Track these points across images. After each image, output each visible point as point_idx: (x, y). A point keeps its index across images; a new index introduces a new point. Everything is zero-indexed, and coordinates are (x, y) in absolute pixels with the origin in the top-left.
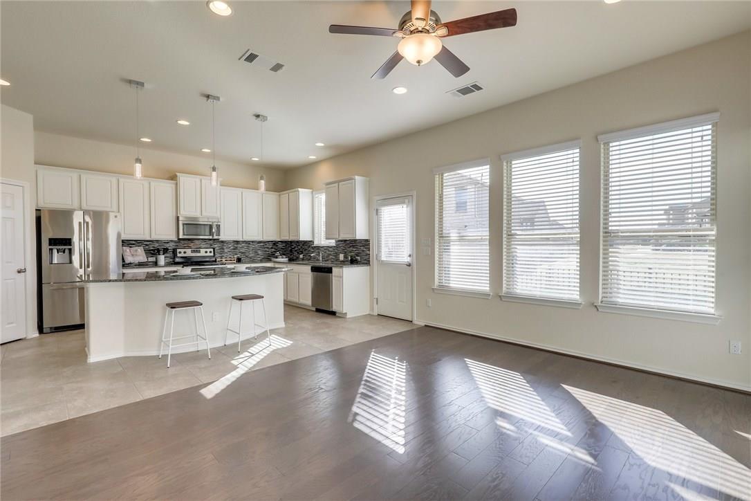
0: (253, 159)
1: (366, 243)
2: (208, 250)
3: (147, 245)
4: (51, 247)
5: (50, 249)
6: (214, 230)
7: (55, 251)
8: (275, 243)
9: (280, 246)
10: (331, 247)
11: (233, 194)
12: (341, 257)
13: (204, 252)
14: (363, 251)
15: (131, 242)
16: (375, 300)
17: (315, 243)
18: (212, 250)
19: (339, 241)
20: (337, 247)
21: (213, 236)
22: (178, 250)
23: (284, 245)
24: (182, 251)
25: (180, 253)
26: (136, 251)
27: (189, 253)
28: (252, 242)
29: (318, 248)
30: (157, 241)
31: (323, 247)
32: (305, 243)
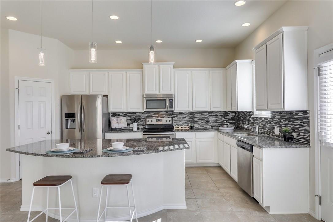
0: (197, 41)
1: (304, 116)
2: (168, 119)
3: (129, 116)
4: (67, 118)
5: (66, 119)
6: (167, 104)
7: (69, 121)
8: (225, 113)
9: (230, 115)
10: (267, 119)
11: (184, 74)
12: (277, 131)
13: (165, 121)
14: (301, 126)
15: (120, 114)
16: (317, 199)
17: (254, 114)
18: (171, 119)
19: (274, 112)
20: (272, 119)
21: (167, 109)
22: (147, 120)
23: (234, 114)
24: (150, 120)
25: (148, 121)
26: (121, 120)
27: (154, 121)
28: (204, 112)
29: (256, 119)
30: (135, 113)
31: (260, 118)
32: (247, 113)
